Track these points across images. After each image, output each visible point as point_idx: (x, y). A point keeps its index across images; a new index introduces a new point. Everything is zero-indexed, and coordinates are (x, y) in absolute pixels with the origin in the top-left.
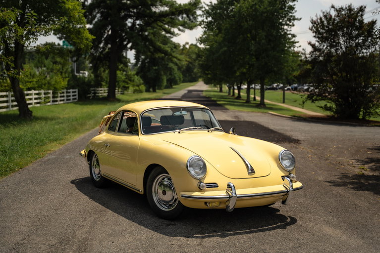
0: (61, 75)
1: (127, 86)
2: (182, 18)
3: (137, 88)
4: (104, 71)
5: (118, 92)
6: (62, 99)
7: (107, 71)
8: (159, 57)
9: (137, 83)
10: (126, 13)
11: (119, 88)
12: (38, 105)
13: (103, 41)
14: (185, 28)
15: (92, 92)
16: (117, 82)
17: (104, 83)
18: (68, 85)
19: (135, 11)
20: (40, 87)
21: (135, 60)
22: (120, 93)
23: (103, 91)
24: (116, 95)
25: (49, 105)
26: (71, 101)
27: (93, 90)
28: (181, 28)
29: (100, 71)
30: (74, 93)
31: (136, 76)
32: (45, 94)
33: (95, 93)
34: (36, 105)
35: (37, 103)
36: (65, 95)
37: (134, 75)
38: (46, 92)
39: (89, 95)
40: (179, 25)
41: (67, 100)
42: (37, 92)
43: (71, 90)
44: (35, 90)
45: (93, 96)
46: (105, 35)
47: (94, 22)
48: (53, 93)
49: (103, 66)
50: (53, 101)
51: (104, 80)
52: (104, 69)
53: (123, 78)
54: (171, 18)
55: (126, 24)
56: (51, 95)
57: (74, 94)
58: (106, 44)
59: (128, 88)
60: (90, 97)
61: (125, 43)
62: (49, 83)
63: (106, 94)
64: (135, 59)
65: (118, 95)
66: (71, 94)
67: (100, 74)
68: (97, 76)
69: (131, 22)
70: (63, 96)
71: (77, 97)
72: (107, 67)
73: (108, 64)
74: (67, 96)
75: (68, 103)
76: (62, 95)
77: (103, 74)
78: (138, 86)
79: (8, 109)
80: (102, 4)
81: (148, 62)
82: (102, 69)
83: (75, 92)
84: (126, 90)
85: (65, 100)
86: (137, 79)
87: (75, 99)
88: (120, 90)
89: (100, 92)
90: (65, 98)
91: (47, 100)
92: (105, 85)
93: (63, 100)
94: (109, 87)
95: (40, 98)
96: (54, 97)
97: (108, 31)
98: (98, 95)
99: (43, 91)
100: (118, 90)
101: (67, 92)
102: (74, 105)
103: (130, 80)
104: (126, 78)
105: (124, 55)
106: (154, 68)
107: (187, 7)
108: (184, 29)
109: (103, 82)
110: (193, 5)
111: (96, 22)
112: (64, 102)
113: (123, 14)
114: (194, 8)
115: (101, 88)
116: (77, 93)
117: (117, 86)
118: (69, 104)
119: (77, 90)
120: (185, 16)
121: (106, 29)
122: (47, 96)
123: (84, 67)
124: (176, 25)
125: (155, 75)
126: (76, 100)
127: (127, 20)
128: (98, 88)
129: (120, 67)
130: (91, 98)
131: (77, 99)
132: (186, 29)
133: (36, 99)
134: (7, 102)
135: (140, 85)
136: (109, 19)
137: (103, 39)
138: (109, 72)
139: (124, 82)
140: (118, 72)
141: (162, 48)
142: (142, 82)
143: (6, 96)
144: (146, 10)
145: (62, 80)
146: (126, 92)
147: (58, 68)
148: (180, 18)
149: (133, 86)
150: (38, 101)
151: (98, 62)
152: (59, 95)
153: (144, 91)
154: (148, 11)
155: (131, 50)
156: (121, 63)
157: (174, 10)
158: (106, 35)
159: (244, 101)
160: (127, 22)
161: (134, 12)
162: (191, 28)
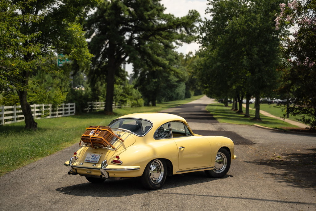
0: (61, 89)
1: (124, 99)
2: (181, 30)
3: (135, 102)
4: (102, 85)
5: (115, 105)
6: (61, 112)
7: (104, 85)
8: (156, 70)
9: (135, 96)
10: (124, 26)
11: (116, 101)
12: (39, 118)
13: (101, 55)
14: (183, 41)
15: (90, 106)
16: (114, 95)
17: (101, 97)
18: (67, 99)
19: (133, 24)
20: (41, 101)
21: (134, 73)
22: (117, 107)
23: (100, 105)
24: (113, 109)
25: (48, 118)
26: (69, 114)
27: (90, 104)
28: (179, 41)
29: (97, 85)
30: (71, 106)
31: (134, 89)
32: (45, 107)
33: (92, 107)
34: (37, 118)
35: (38, 116)
36: (63, 108)
37: (131, 88)
38: (46, 105)
39: (86, 109)
40: (177, 39)
41: (66, 113)
42: (38, 105)
43: (69, 104)
44: (37, 104)
45: (90, 110)
46: (102, 49)
47: (92, 37)
48: (53, 107)
49: (100, 80)
50: (53, 115)
51: (101, 94)
52: (102, 82)
53: (121, 91)
54: (169, 32)
55: (124, 38)
56: (50, 109)
57: (71, 108)
58: (104, 58)
59: (126, 101)
60: (87, 110)
61: (123, 56)
62: (49, 97)
63: (103, 108)
64: (133, 71)
65: (115, 109)
66: (69, 108)
67: (98, 87)
68: (94, 90)
69: (129, 36)
70: (61, 110)
71: (74, 111)
72: (104, 80)
73: (105, 78)
74: (66, 110)
75: (66, 116)
76: (61, 108)
77: (100, 87)
78: (136, 99)
79: (13, 122)
80: (100, 19)
81: (147, 74)
82: (100, 83)
83: (73, 106)
84: (123, 104)
85: (64, 114)
86: (136, 92)
87: (73, 112)
88: (117, 104)
89: (97, 106)
90: (63, 112)
91: (47, 114)
92: (102, 99)
93: (62, 114)
94: (106, 101)
95: (41, 112)
96: (53, 111)
97: (106, 45)
98: (95, 109)
99: (43, 105)
100: (115, 104)
101: (65, 106)
102: (72, 118)
103: (128, 94)
104: (124, 92)
105: (122, 68)
106: (154, 80)
107: (184, 21)
108: (182, 43)
109: (100, 95)
110: (191, 19)
111: (94, 37)
112: (62, 115)
113: (121, 27)
114: (192, 21)
115: (98, 101)
116: (74, 107)
117: (115, 100)
118: (67, 118)
119: (74, 104)
120: (183, 29)
121: (104, 43)
122: (47, 109)
123: (79, 78)
124: (173, 38)
125: (155, 88)
126: (73, 114)
127: (125, 34)
128: (95, 102)
129: (117, 81)
130: (88, 112)
131: (75, 112)
132: (184, 43)
133: (37, 112)
134: (12, 115)
135: (138, 98)
136: (107, 33)
137: (101, 53)
138: (106, 85)
139: (121, 95)
140: (116, 86)
141: (161, 61)
142: (140, 95)
143: (12, 110)
144: (144, 23)
145: (61, 94)
146: (123, 106)
147: (58, 82)
148: (178, 31)
149: (131, 99)
150: (40, 114)
151: (96, 76)
152: (58, 109)
153: (143, 105)
154: (146, 25)
155: (129, 63)
156: (119, 76)
157: (172, 24)
158: (104, 48)
159: (243, 116)
160: (125, 35)
161: (132, 26)
162: (189, 42)
